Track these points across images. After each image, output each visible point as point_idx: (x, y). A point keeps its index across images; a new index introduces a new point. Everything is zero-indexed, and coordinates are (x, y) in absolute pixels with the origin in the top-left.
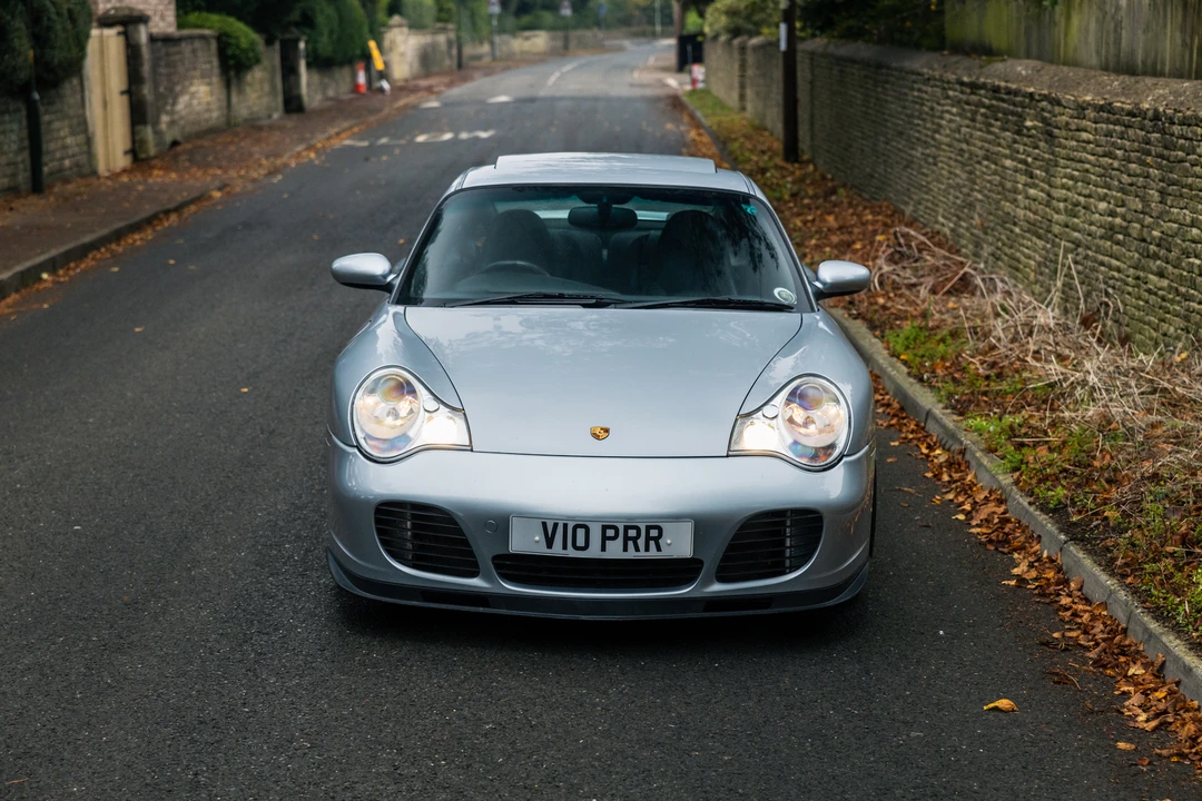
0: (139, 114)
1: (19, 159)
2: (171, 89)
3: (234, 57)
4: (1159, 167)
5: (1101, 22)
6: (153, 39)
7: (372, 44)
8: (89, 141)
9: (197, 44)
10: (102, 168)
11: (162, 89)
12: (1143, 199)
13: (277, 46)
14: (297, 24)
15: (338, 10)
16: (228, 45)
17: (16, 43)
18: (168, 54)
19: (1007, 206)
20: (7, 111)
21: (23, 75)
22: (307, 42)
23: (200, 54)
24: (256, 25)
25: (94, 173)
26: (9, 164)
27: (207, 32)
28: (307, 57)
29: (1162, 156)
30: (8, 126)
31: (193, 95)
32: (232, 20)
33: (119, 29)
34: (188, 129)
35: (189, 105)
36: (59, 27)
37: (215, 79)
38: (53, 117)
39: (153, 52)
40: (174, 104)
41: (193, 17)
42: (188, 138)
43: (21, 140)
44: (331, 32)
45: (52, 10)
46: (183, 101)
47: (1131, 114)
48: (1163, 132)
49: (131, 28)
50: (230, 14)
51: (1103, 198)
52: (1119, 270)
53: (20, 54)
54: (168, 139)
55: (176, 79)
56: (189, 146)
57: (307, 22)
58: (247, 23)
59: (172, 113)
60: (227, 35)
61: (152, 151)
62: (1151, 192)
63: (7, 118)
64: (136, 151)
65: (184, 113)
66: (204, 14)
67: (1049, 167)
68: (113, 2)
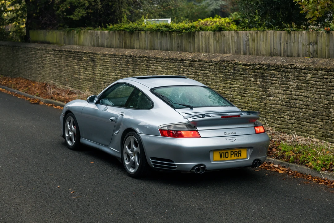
4: (132, 66)
12: (127, 72)
19: (76, 76)
29: (133, 64)
47: (122, 56)
48: (133, 59)
51: (113, 73)
62: (130, 71)
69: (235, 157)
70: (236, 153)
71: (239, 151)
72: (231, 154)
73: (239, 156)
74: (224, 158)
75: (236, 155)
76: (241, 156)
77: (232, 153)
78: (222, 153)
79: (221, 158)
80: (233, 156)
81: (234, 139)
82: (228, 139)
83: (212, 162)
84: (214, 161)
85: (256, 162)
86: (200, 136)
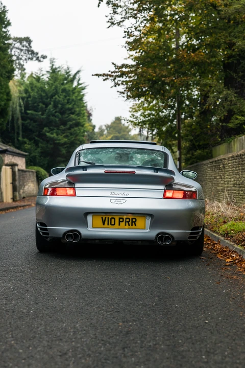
0: (15, 189)
2: (23, 184)
3: (40, 177)
4: (241, 167)
5: (240, 145)
6: (19, 170)
8: (2, 193)
9: (31, 173)
10: (5, 201)
11: (21, 183)
12: (239, 175)
16: (39, 174)
18: (23, 175)
19: (218, 188)
23: (31, 176)
25: (3, 201)
27: (33, 170)
29: (242, 164)
31: (29, 186)
32: (40, 168)
33: (10, 167)
34: (28, 195)
35: (28, 188)
37: (35, 183)
39: (19, 173)
40: (24, 187)
41: (30, 167)
42: (28, 197)
46: (26, 187)
47: (237, 156)
48: (242, 158)
49: (13, 167)
50: (39, 166)
51: (233, 178)
52: (235, 193)
54: (22, 196)
55: (25, 181)
56: (28, 198)
58: (44, 169)
59: (24, 190)
60: (39, 172)
61: (18, 198)
64: (14, 199)
65: (27, 190)
66: (33, 167)
67: (224, 174)
68: (9, 161)
69: (126, 225)
70: (127, 220)
71: (132, 219)
72: (120, 222)
73: (132, 225)
74: (108, 225)
75: (127, 223)
76: (135, 225)
77: (121, 220)
78: (106, 218)
80: (123, 224)
81: (123, 201)
82: (112, 201)
83: (89, 229)
84: (93, 227)
85: (162, 237)
86: (74, 195)
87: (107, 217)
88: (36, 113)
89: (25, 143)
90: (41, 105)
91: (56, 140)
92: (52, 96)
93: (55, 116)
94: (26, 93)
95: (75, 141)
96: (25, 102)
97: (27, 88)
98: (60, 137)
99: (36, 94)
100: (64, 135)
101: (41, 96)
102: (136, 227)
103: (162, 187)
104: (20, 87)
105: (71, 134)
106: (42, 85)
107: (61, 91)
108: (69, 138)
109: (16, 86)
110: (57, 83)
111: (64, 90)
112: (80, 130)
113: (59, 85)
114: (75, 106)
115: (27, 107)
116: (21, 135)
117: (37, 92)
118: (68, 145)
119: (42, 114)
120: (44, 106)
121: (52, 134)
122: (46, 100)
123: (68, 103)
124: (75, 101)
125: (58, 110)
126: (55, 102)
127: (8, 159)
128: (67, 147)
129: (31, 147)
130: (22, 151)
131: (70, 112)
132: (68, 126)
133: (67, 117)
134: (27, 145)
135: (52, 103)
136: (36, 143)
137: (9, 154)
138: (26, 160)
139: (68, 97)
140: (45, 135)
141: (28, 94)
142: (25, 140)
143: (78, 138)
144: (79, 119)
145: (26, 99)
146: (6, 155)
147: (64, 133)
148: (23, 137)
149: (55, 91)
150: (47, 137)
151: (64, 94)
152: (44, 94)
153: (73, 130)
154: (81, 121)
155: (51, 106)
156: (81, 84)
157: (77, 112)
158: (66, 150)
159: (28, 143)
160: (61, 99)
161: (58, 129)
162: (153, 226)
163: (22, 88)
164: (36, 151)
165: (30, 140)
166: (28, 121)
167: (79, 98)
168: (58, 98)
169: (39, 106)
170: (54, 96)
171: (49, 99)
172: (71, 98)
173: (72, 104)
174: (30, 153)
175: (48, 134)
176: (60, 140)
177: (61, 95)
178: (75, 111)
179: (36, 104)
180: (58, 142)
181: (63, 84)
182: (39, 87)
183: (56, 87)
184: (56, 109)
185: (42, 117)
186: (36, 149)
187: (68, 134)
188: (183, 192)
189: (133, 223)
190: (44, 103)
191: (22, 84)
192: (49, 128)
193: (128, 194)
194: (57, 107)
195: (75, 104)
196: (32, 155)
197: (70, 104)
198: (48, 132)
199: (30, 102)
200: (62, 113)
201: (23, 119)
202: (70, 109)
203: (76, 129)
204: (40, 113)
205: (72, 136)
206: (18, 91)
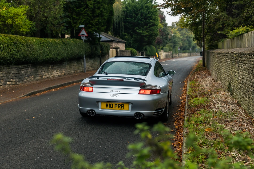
1: (99, 65)
3: (133, 54)
6: (120, 51)
7: (156, 53)
9: (127, 52)
13: (141, 53)
14: (144, 50)
15: (151, 48)
16: (132, 52)
17: (98, 50)
18: (122, 53)
20: (97, 59)
21: (99, 54)
22: (146, 53)
23: (128, 53)
24: (137, 50)
26: (97, 66)
27: (129, 50)
28: (146, 55)
30: (97, 61)
32: (133, 49)
33: (115, 49)
36: (104, 48)
38: (104, 60)
39: (120, 52)
41: (128, 48)
43: (99, 63)
44: (149, 51)
45: (104, 46)
49: (117, 49)
50: (133, 48)
53: (98, 51)
57: (146, 50)
58: (135, 49)
60: (132, 51)
63: (97, 60)
66: (129, 48)
68: (115, 46)
69: (118, 108)
70: (119, 105)
72: (115, 106)
73: (122, 108)
74: (109, 107)
75: (119, 107)
76: (123, 108)
77: (116, 105)
79: (107, 107)
80: (117, 107)
81: (117, 95)
83: (99, 109)
84: (102, 109)
85: (137, 114)
86: (92, 91)
87: (109, 103)
88: (131, 19)
89: (125, 35)
90: (133, 14)
91: (142, 34)
92: (140, 10)
93: (142, 21)
94: (126, 9)
95: (152, 34)
96: (125, 13)
97: (127, 6)
98: (144, 32)
99: (131, 9)
100: (146, 31)
101: (134, 10)
102: (123, 109)
103: (139, 88)
104: (123, 5)
105: (150, 30)
106: (135, 4)
107: (145, 7)
108: (149, 32)
109: (121, 5)
110: (143, 3)
111: (147, 7)
112: (155, 28)
113: (143, 4)
114: (152, 15)
115: (126, 16)
116: (123, 31)
117: (132, 8)
118: (148, 36)
119: (135, 20)
120: (136, 15)
121: (140, 30)
122: (137, 12)
123: (148, 13)
124: (152, 13)
125: (143, 17)
126: (141, 13)
127: (114, 45)
128: (148, 37)
129: (129, 38)
130: (124, 40)
131: (150, 18)
132: (148, 26)
133: (148, 21)
134: (126, 37)
135: (140, 13)
136: (131, 35)
137: (115, 42)
138: (125, 44)
139: (148, 11)
140: (136, 31)
141: (127, 9)
142: (126, 34)
143: (154, 32)
144: (155, 22)
145: (126, 12)
146: (113, 43)
147: (146, 30)
148: (125, 32)
149: (141, 7)
150: (137, 32)
151: (147, 9)
152: (135, 9)
153: (151, 28)
154: (156, 23)
155: (139, 15)
156: (156, 3)
157: (154, 18)
158: (148, 39)
159: (127, 35)
160: (144, 11)
161: (143, 28)
162: (132, 109)
163: (124, 6)
164: (131, 40)
165: (128, 34)
166: (127, 23)
167: (155, 10)
168: (143, 11)
169: (133, 15)
170: (141, 10)
171: (138, 12)
172: (150, 11)
173: (151, 14)
174: (128, 41)
175: (138, 31)
176: (144, 34)
177: (145, 9)
178: (152, 18)
179: (131, 14)
180: (143, 35)
181: (146, 3)
182: (133, 5)
183: (142, 5)
184: (142, 17)
185: (134, 21)
186: (131, 39)
187: (148, 30)
188: (151, 90)
189: (122, 107)
190: (135, 14)
191: (124, 4)
192: (138, 27)
193: (120, 92)
194: (143, 15)
195: (152, 14)
196: (129, 42)
197: (150, 14)
198: (138, 30)
199: (128, 13)
200: (146, 19)
201: (125, 22)
202: (149, 17)
203: (153, 27)
204: (133, 19)
205: (151, 31)
206: (121, 8)
